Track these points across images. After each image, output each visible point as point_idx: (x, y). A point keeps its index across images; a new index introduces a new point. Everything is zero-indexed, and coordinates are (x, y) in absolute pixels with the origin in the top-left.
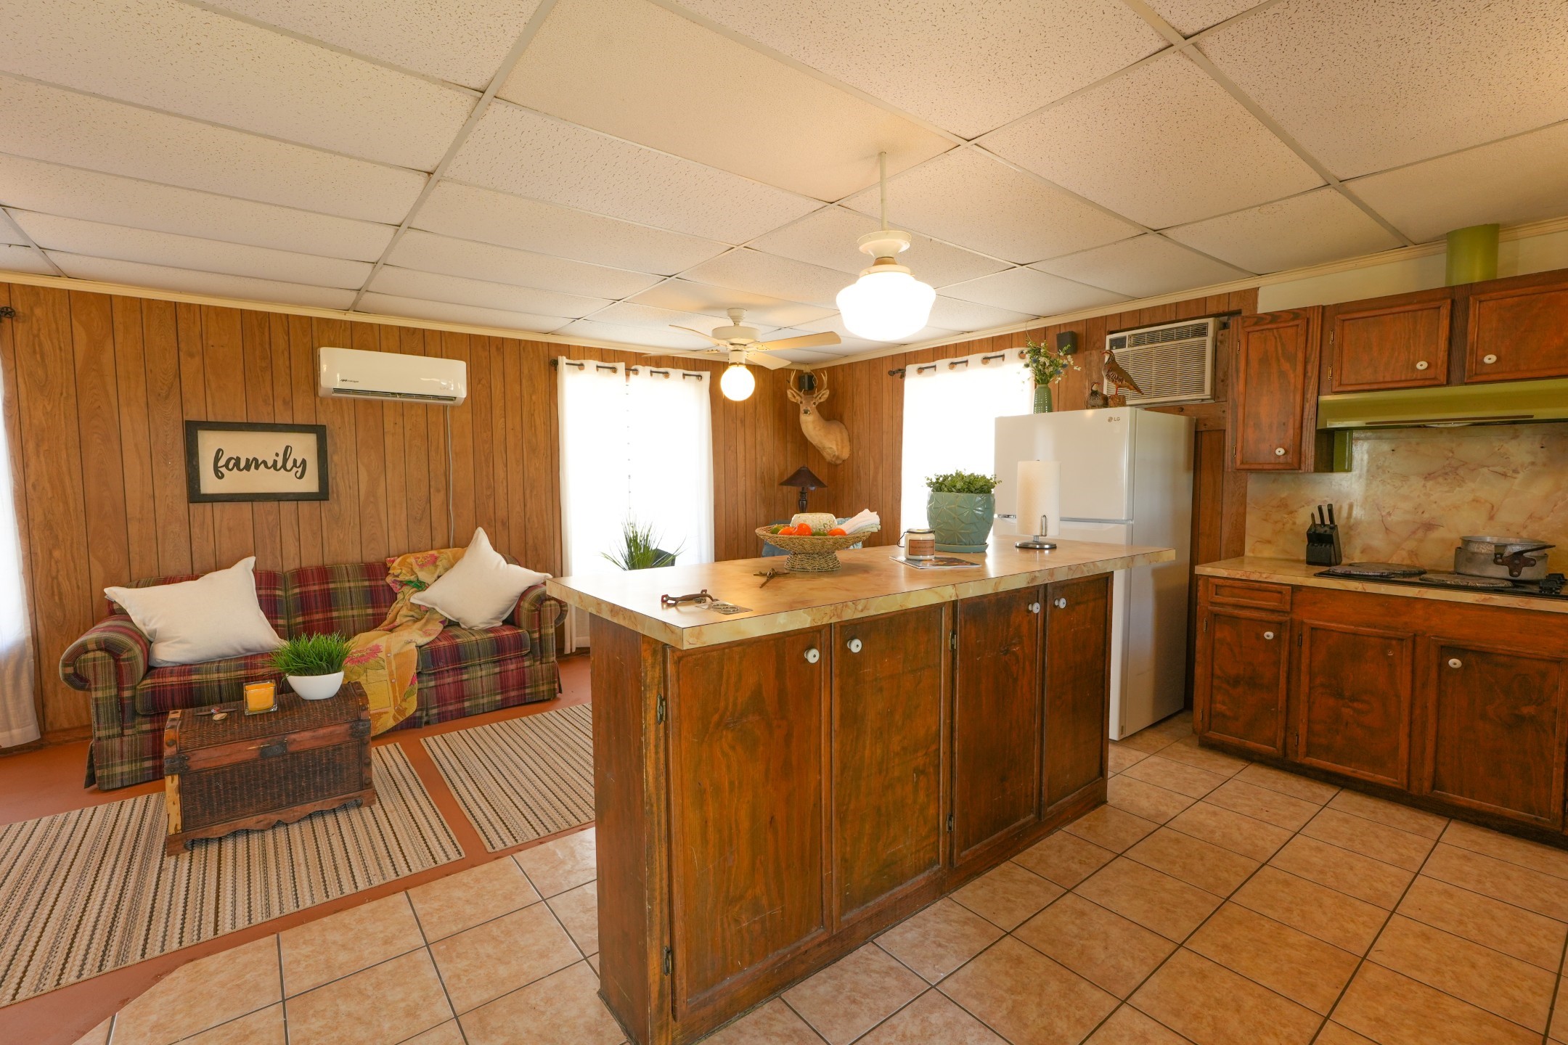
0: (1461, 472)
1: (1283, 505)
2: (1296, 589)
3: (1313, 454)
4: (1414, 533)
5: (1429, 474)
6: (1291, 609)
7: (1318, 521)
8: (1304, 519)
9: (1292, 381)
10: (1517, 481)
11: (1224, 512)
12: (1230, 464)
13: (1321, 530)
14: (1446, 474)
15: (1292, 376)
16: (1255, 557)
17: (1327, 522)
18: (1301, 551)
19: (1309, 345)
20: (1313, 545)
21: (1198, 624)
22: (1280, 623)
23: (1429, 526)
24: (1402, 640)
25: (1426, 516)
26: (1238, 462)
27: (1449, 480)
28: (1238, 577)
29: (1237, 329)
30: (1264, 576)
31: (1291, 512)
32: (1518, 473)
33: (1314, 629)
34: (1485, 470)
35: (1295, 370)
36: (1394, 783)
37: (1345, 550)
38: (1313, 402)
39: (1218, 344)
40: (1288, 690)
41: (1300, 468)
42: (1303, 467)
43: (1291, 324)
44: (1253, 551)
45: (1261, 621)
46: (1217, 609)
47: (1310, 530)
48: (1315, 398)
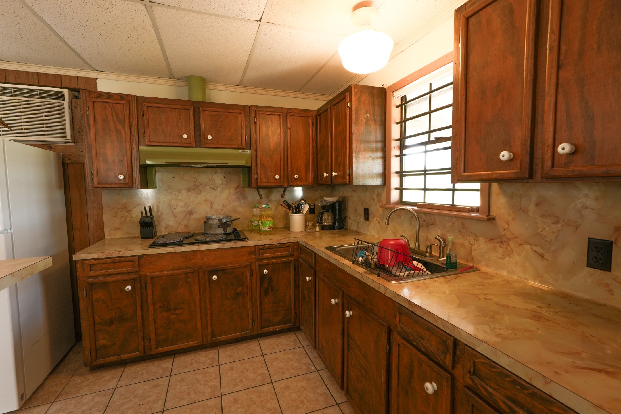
0: (200, 188)
1: (124, 207)
2: (140, 257)
3: (139, 178)
4: (185, 216)
5: (189, 189)
6: (139, 270)
7: (144, 215)
8: (137, 214)
9: (124, 136)
10: (218, 191)
11: (89, 214)
12: (90, 184)
13: (146, 220)
14: (195, 189)
15: (123, 133)
16: (112, 239)
17: (149, 215)
18: (137, 231)
19: (131, 117)
20: (143, 228)
21: (80, 293)
22: (134, 279)
23: (191, 213)
24: (193, 272)
25: (189, 208)
26: (96, 183)
27: (196, 192)
28: (104, 257)
29: (86, 98)
30: (121, 253)
31: (129, 211)
32: (218, 188)
33: (152, 278)
34: (207, 187)
35: (125, 130)
36: (197, 343)
37: (158, 228)
38: (136, 149)
39: (73, 108)
40: (142, 316)
41: (133, 187)
42: (135, 186)
43: (120, 102)
44: (110, 235)
45: (123, 280)
46: (91, 280)
47: (141, 220)
48: (137, 147)
